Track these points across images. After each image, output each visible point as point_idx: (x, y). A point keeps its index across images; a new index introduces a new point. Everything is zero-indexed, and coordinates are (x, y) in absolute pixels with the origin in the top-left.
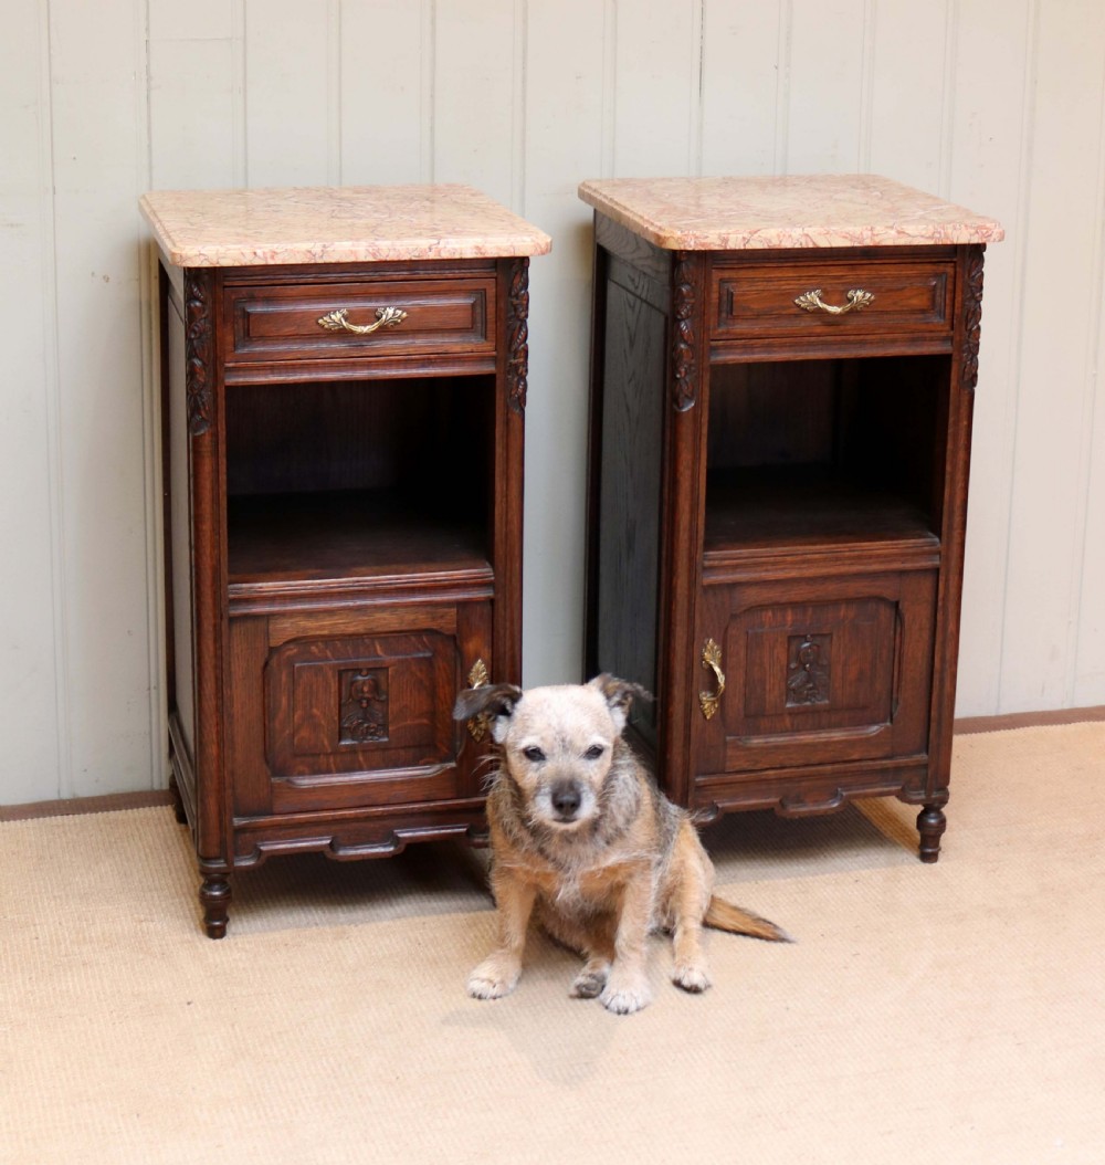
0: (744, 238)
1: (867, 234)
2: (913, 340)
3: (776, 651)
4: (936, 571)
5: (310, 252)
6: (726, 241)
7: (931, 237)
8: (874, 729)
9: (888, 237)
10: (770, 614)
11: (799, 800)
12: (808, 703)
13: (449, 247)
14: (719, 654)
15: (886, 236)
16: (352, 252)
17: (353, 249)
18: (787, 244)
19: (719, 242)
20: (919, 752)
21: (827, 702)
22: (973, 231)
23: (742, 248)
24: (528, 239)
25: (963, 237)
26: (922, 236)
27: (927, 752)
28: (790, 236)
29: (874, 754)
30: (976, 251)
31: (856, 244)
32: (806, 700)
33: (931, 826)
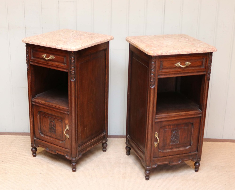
0: (166, 53)
1: (190, 51)
2: (198, 72)
3: (169, 133)
4: (201, 117)
6: (162, 53)
8: (188, 147)
9: (194, 51)
10: (168, 126)
11: (173, 162)
12: (175, 143)
14: (158, 135)
18: (174, 54)
20: (196, 151)
21: (178, 143)
23: (165, 55)
25: (209, 51)
26: (201, 51)
27: (197, 151)
28: (175, 52)
29: (187, 152)
30: (211, 54)
31: (188, 53)
32: (174, 142)
33: (197, 165)
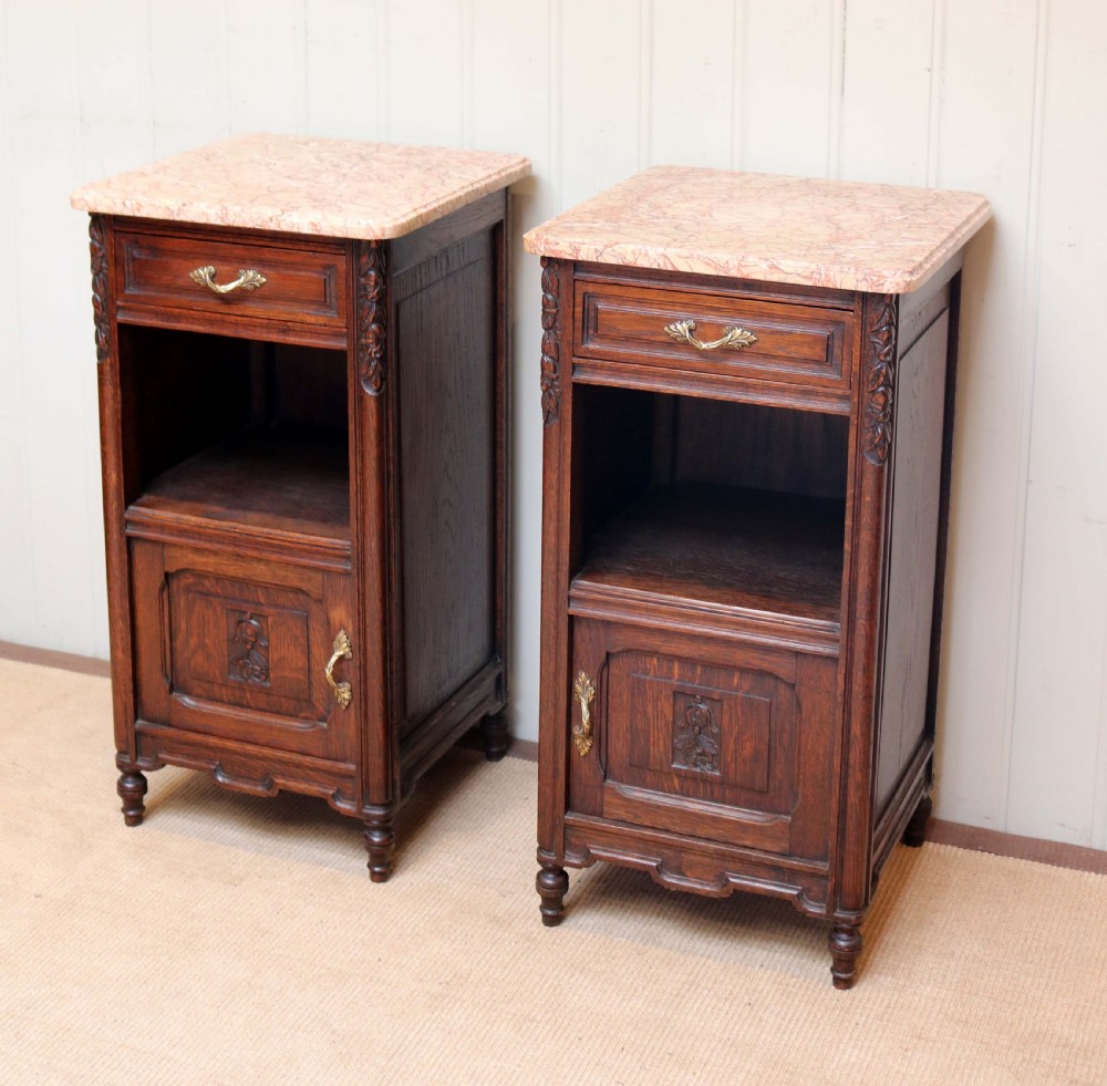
0: (596, 250)
1: (733, 263)
2: (805, 393)
3: (659, 703)
4: (836, 660)
5: (168, 209)
6: (577, 251)
7: (810, 278)
9: (759, 271)
10: (655, 660)
11: (678, 872)
12: (697, 769)
13: (288, 219)
14: (592, 692)
15: (755, 269)
16: (204, 214)
17: (205, 211)
19: (570, 251)
21: (718, 774)
22: (860, 276)
23: (595, 260)
24: (363, 222)
26: (798, 275)
28: (646, 255)
29: (769, 846)
31: (721, 274)
32: (695, 765)
33: (842, 949)
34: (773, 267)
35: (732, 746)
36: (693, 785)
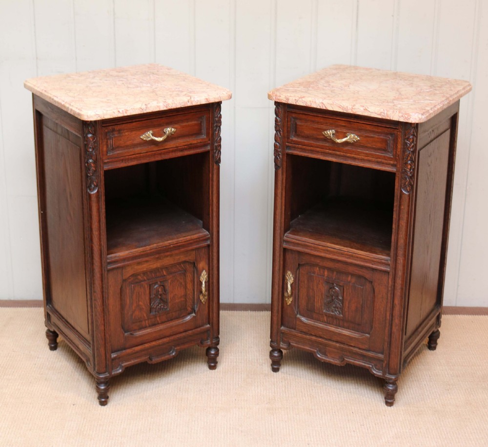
0: (296, 100)
1: (350, 107)
2: (378, 162)
3: (319, 286)
6: (288, 99)
7: (380, 115)
9: (360, 111)
10: (318, 269)
11: (324, 354)
18: (314, 106)
19: (285, 99)
21: (341, 315)
23: (295, 104)
26: (376, 113)
28: (315, 102)
32: (333, 312)
34: (365, 110)
35: (347, 305)
36: (332, 320)
